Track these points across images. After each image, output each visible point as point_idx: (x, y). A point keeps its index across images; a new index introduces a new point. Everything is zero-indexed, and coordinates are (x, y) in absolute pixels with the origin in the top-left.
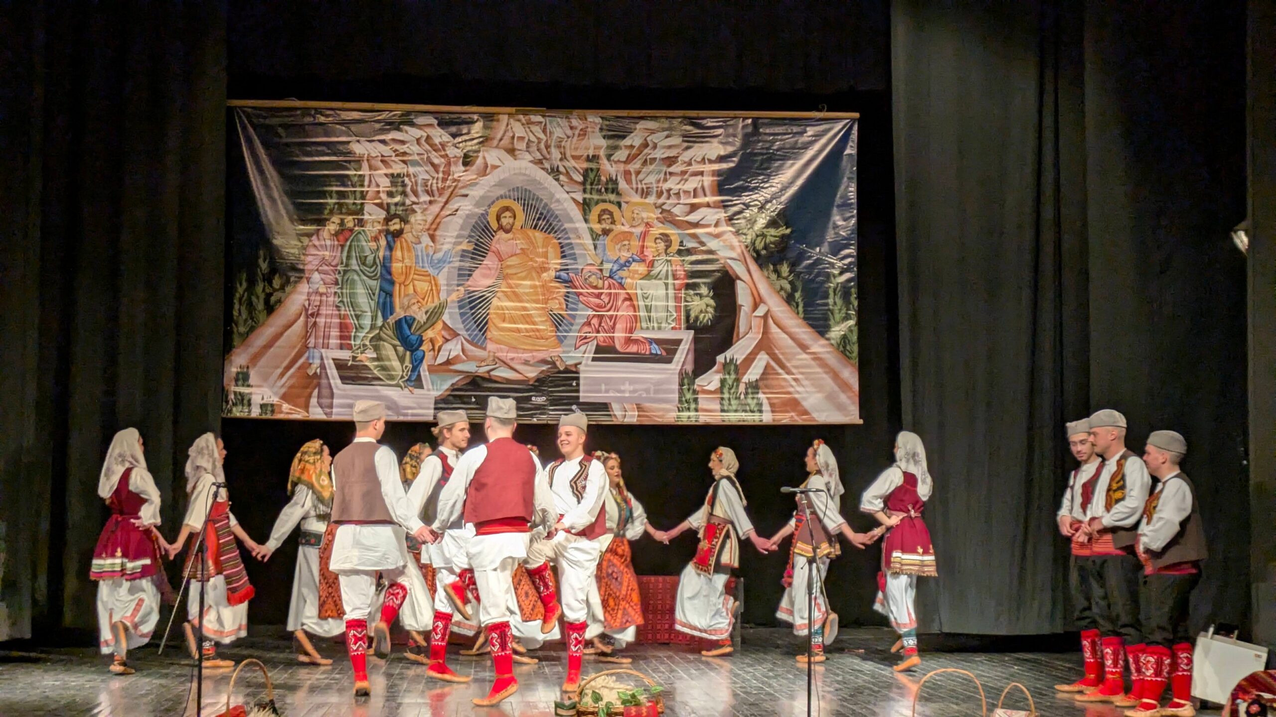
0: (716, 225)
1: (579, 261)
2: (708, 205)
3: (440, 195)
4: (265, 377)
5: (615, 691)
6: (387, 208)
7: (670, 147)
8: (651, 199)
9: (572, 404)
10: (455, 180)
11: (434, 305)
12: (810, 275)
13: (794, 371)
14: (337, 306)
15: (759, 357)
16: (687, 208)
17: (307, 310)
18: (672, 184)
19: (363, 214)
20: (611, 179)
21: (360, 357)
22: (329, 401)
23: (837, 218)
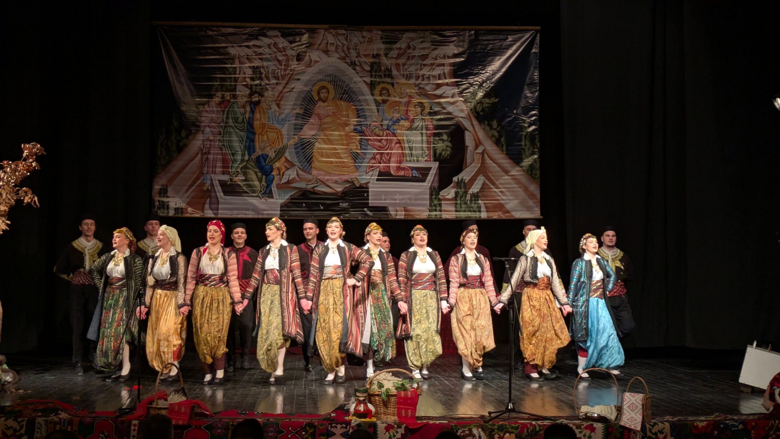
0: (452, 97)
1: (368, 119)
2: (447, 84)
3: (283, 79)
4: (177, 192)
5: (391, 382)
6: (250, 87)
7: (424, 49)
8: (412, 81)
9: (364, 208)
10: (291, 70)
11: (280, 147)
12: (510, 126)
13: (500, 186)
14: (220, 148)
15: (479, 178)
16: (434, 87)
17: (202, 150)
18: (425, 71)
19: (236, 91)
20: (387, 69)
21: (236, 179)
22: (215, 206)
23: (527, 92)
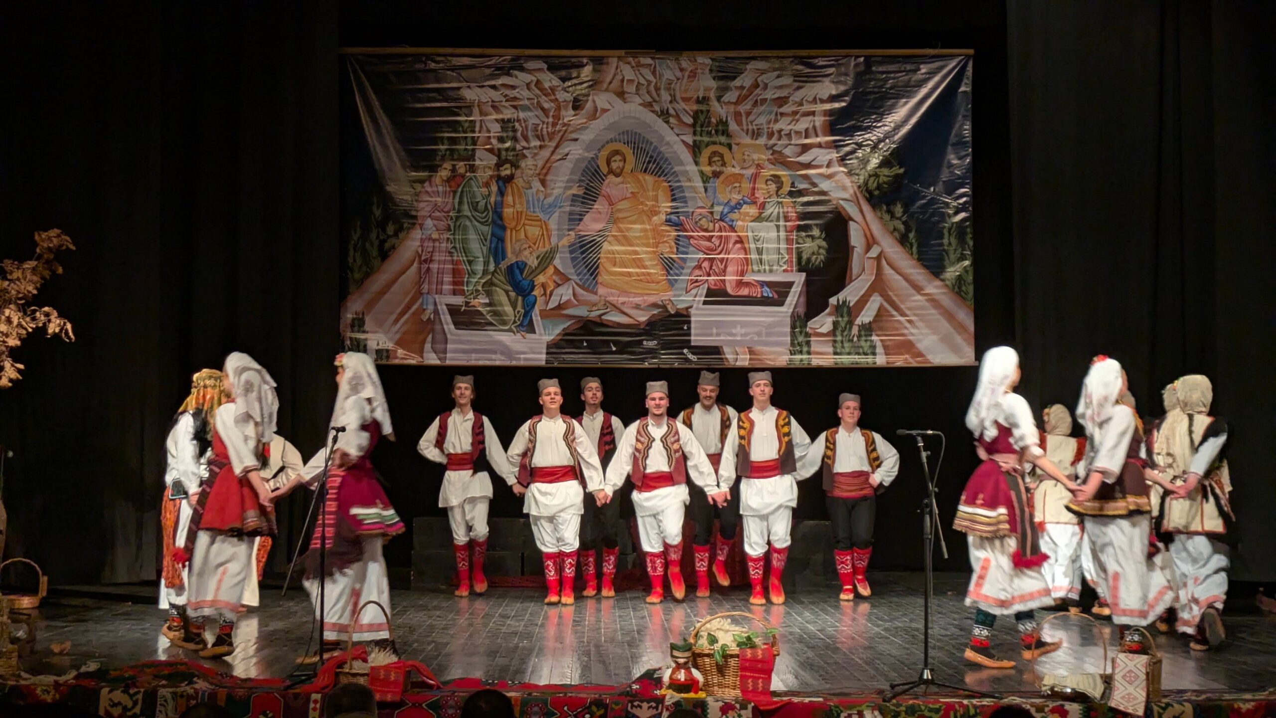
0: (828, 166)
1: (690, 204)
2: (820, 146)
3: (551, 140)
4: (380, 324)
5: (730, 634)
6: (498, 153)
7: (781, 87)
8: (762, 141)
9: (683, 348)
10: (565, 125)
11: (545, 250)
12: (924, 213)
13: (908, 312)
14: (450, 252)
15: (872, 298)
16: (799, 149)
17: (420, 256)
18: (783, 125)
19: (474, 160)
20: (721, 120)
21: (474, 302)
22: (443, 346)
23: (952, 156)
